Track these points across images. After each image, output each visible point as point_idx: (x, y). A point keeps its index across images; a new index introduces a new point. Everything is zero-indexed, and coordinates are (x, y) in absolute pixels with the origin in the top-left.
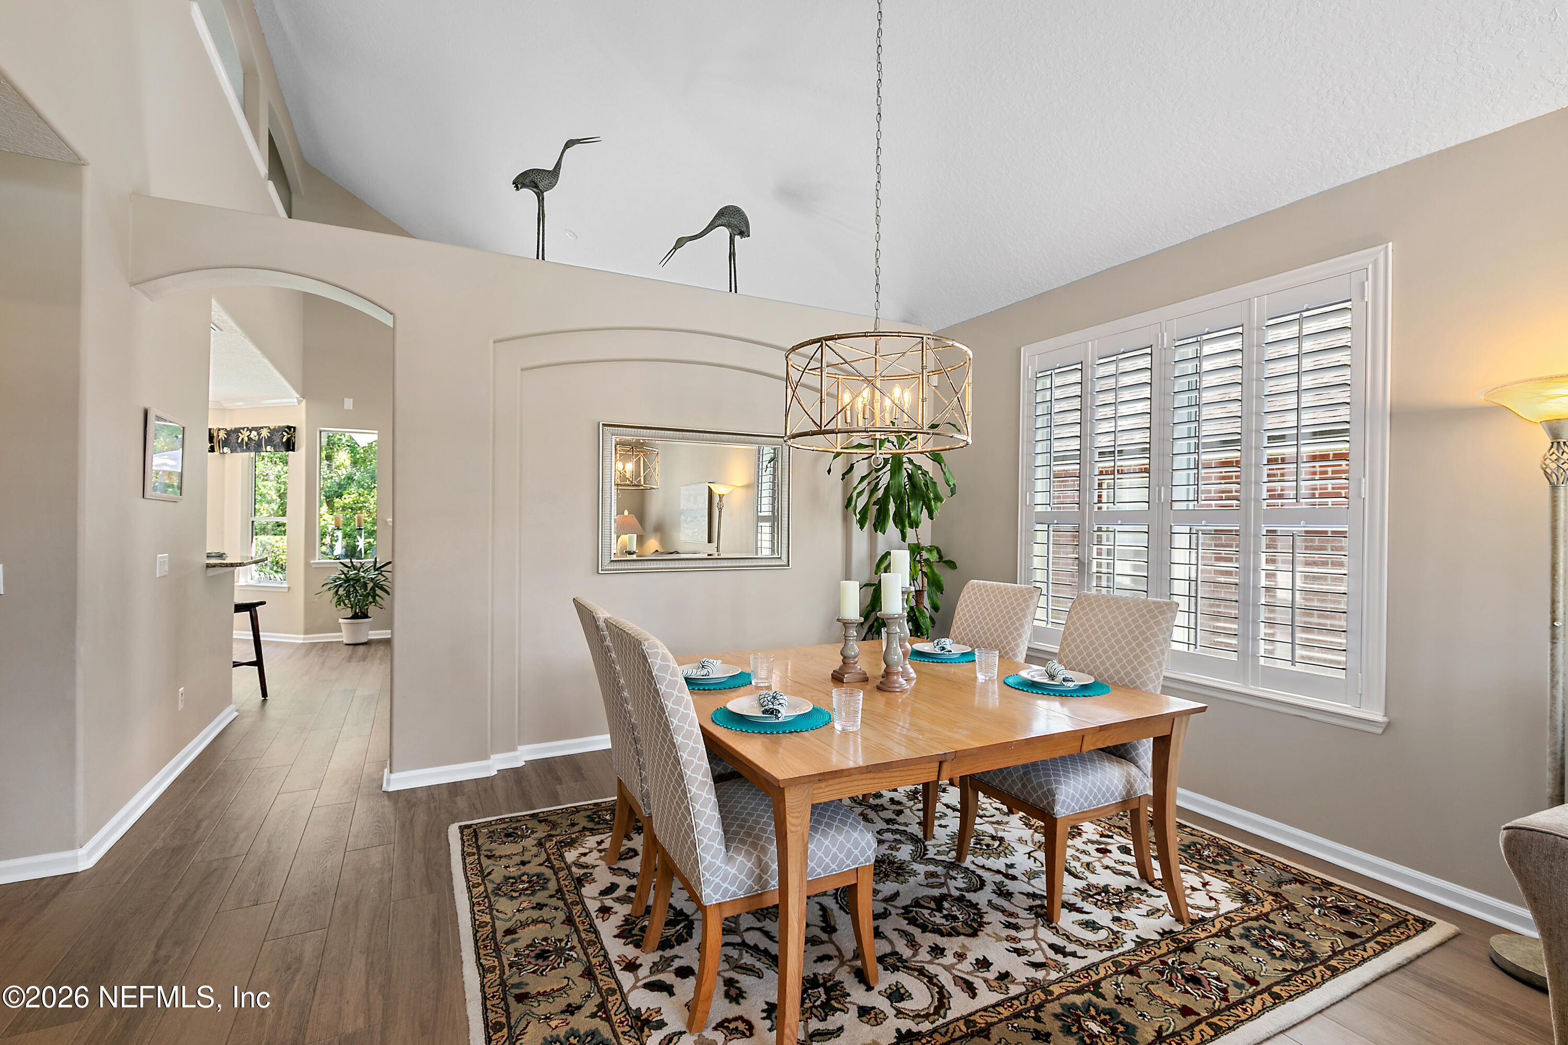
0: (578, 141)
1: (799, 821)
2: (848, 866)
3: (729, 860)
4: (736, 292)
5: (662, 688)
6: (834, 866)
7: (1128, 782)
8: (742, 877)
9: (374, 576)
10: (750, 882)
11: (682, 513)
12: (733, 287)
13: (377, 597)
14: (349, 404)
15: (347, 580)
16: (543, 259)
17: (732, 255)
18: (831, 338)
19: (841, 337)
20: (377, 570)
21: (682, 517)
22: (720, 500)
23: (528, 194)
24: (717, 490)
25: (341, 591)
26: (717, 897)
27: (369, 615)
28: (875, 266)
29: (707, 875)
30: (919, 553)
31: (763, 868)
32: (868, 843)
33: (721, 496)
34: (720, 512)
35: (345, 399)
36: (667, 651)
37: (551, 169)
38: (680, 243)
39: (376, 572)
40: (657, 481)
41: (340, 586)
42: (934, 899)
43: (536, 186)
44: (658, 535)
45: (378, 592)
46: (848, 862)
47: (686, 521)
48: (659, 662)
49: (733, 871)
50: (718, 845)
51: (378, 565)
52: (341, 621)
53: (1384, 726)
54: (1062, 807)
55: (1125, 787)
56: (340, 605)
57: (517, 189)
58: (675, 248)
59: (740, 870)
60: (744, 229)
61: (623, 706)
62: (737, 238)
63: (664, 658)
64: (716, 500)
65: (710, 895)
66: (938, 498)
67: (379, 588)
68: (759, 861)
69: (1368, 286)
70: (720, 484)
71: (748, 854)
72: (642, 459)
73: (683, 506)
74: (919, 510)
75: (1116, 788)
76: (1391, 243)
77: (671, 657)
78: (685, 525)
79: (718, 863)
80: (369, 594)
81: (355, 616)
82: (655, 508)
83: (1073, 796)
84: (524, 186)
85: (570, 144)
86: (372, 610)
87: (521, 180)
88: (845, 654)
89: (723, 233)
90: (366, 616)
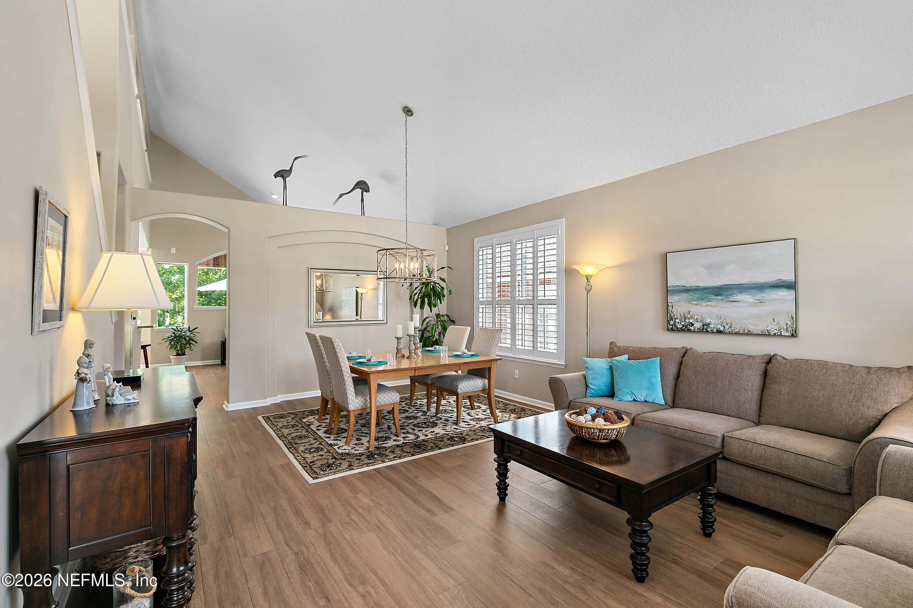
0: (299, 157)
1: (374, 383)
2: (391, 402)
3: (357, 399)
4: (364, 215)
5: (337, 351)
6: (387, 402)
7: (484, 384)
8: (360, 403)
9: (188, 335)
10: (362, 404)
11: (343, 302)
12: (363, 213)
13: (191, 345)
14: (173, 250)
15: (176, 337)
16: (286, 205)
17: (362, 200)
18: (389, 249)
19: (392, 249)
20: (191, 331)
21: (343, 304)
22: (362, 296)
23: (280, 179)
24: (360, 290)
25: (172, 343)
26: (353, 408)
27: (186, 354)
28: (406, 223)
29: (350, 402)
30: (439, 318)
31: (366, 401)
32: (397, 396)
33: (362, 294)
34: (361, 301)
35: (172, 248)
36: (338, 341)
37: (289, 169)
38: (341, 196)
39: (190, 333)
40: (331, 288)
41: (172, 339)
42: (424, 422)
43: (283, 177)
44: (331, 313)
45: (191, 342)
46: (391, 401)
47: (345, 306)
48: (336, 343)
49: (358, 401)
50: (353, 393)
51: (190, 330)
52: (171, 357)
53: (565, 366)
54: (460, 390)
55: (482, 385)
56: (172, 349)
57: (276, 178)
58: (339, 198)
59: (360, 401)
60: (367, 190)
61: (324, 364)
62: (365, 193)
63: (338, 343)
64: (360, 296)
65: (351, 407)
66: (444, 296)
67: (192, 340)
68: (365, 399)
69: (560, 230)
70: (363, 288)
71: (362, 397)
72: (324, 278)
73: (344, 298)
74: (436, 300)
75: (479, 386)
76: (564, 218)
77: (340, 343)
78: (345, 308)
79: (353, 398)
80: (187, 343)
81: (178, 355)
82: (329, 299)
83: (464, 387)
84: (278, 176)
85: (295, 159)
86: (187, 351)
87: (277, 175)
88: (398, 348)
89: (359, 191)
90: (184, 354)
